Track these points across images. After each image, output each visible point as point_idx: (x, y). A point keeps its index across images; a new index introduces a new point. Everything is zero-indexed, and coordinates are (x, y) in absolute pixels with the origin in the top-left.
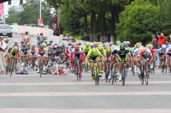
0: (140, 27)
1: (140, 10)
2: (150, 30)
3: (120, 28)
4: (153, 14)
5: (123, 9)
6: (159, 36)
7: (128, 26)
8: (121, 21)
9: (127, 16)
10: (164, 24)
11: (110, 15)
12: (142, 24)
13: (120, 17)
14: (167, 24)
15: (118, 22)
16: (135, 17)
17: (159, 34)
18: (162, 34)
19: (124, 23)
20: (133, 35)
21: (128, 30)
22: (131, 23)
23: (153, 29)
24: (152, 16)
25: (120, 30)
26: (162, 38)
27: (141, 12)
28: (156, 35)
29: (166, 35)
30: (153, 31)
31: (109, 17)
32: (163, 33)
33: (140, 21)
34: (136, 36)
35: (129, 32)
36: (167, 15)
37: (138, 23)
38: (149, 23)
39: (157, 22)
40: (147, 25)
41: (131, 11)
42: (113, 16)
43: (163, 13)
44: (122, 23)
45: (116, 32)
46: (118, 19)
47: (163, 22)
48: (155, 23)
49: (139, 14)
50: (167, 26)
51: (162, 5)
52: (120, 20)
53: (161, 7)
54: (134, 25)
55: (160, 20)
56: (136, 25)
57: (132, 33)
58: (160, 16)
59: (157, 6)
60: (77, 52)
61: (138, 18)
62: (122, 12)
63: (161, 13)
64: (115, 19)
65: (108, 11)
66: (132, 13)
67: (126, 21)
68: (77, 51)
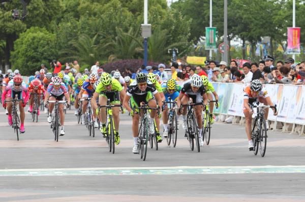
0: (36, 55)
1: (34, 38)
2: (45, 58)
3: (15, 56)
4: (49, 42)
5: (18, 37)
6: (55, 65)
7: (23, 54)
8: (16, 50)
9: (22, 44)
10: (60, 53)
11: (5, 43)
12: (38, 52)
13: (15, 46)
14: (63, 52)
15: (13, 50)
16: (30, 45)
17: (56, 63)
18: (58, 63)
19: (19, 52)
20: (28, 64)
21: (23, 58)
22: (26, 51)
23: (49, 58)
24: (48, 44)
25: (15, 59)
26: (58, 67)
27: (35, 40)
28: (53, 63)
29: (62, 64)
30: (49, 60)
31: (4, 45)
32: (59, 61)
33: (35, 49)
34: (31, 64)
35: (24, 60)
36: (63, 43)
37: (33, 51)
38: (45, 51)
39: (53, 50)
40: (42, 54)
41: (26, 39)
42: (7, 44)
43: (59, 41)
44: (17, 51)
45: (10, 60)
46: (13, 46)
47: (59, 50)
48: (51, 51)
49: (33, 42)
50: (63, 54)
51: (58, 33)
52: (15, 48)
53: (57, 35)
54: (29, 53)
55: (56, 48)
56: (31, 53)
57: (27, 61)
58: (56, 44)
59: (53, 33)
60: (17, 87)
61: (33, 46)
62: (18, 40)
63: (57, 40)
64: (10, 47)
65: (3, 39)
66: (26, 42)
67: (20, 50)
68: (19, 85)
